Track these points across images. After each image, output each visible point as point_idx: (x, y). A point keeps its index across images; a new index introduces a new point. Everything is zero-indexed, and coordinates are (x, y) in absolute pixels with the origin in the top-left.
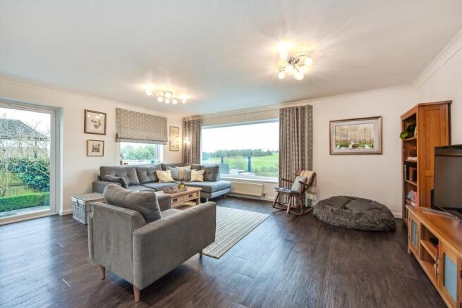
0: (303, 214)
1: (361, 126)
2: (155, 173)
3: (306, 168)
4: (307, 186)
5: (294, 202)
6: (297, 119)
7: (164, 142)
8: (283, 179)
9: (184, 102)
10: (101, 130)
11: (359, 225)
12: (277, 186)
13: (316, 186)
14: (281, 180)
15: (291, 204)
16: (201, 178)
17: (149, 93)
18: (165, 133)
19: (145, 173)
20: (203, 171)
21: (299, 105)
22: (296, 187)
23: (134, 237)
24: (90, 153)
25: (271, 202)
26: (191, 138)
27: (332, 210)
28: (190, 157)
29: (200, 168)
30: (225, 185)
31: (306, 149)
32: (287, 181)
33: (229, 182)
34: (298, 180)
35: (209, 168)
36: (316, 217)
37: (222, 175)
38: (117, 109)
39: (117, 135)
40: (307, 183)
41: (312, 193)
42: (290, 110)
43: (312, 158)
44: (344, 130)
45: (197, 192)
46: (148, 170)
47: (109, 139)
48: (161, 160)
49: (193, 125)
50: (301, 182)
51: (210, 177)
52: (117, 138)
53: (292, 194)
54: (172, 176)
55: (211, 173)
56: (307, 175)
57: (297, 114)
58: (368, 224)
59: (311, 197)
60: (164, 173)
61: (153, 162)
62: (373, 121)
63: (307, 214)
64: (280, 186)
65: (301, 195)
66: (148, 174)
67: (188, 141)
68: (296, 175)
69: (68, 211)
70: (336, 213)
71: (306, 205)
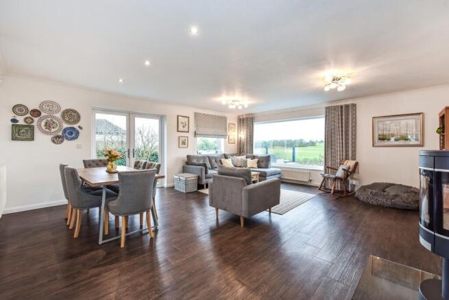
0: (346, 196)
1: (403, 122)
2: (221, 161)
3: (350, 157)
4: (350, 173)
5: (339, 186)
6: (342, 115)
7: (224, 136)
8: (328, 167)
9: (246, 106)
10: (186, 129)
11: (395, 204)
12: (323, 173)
13: (358, 173)
14: (327, 168)
15: (335, 188)
16: (255, 165)
17: (224, 103)
18: (226, 129)
19: (214, 161)
20: (256, 160)
21: (343, 103)
22: (340, 173)
23: (243, 191)
24: (181, 146)
25: (317, 187)
26: (245, 133)
27: (371, 193)
28: (244, 148)
29: (254, 157)
30: (276, 171)
31: (350, 142)
32: (331, 168)
33: (279, 169)
34: (341, 167)
35: (262, 158)
36: (357, 199)
37: (272, 164)
38: (195, 113)
39: (195, 132)
40: (350, 170)
41: (355, 179)
42: (335, 108)
43: (355, 149)
44: (386, 125)
45: (256, 175)
46: (215, 158)
47: (191, 135)
48: (222, 151)
49: (247, 121)
50: (344, 170)
51: (263, 165)
52: (195, 134)
53: (336, 179)
54: (233, 163)
55: (264, 161)
56: (350, 164)
57: (342, 112)
58: (403, 204)
59: (354, 182)
60: (227, 160)
61: (217, 152)
62: (415, 117)
63: (349, 196)
64: (325, 173)
65: (344, 180)
66: (216, 161)
67: (243, 135)
68: (340, 164)
69: (171, 185)
70: (375, 194)
71: (350, 189)
